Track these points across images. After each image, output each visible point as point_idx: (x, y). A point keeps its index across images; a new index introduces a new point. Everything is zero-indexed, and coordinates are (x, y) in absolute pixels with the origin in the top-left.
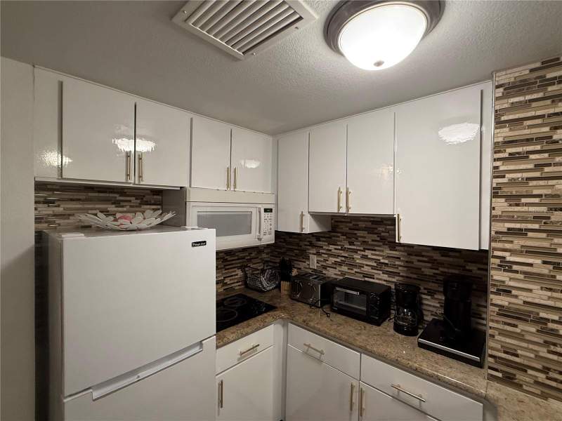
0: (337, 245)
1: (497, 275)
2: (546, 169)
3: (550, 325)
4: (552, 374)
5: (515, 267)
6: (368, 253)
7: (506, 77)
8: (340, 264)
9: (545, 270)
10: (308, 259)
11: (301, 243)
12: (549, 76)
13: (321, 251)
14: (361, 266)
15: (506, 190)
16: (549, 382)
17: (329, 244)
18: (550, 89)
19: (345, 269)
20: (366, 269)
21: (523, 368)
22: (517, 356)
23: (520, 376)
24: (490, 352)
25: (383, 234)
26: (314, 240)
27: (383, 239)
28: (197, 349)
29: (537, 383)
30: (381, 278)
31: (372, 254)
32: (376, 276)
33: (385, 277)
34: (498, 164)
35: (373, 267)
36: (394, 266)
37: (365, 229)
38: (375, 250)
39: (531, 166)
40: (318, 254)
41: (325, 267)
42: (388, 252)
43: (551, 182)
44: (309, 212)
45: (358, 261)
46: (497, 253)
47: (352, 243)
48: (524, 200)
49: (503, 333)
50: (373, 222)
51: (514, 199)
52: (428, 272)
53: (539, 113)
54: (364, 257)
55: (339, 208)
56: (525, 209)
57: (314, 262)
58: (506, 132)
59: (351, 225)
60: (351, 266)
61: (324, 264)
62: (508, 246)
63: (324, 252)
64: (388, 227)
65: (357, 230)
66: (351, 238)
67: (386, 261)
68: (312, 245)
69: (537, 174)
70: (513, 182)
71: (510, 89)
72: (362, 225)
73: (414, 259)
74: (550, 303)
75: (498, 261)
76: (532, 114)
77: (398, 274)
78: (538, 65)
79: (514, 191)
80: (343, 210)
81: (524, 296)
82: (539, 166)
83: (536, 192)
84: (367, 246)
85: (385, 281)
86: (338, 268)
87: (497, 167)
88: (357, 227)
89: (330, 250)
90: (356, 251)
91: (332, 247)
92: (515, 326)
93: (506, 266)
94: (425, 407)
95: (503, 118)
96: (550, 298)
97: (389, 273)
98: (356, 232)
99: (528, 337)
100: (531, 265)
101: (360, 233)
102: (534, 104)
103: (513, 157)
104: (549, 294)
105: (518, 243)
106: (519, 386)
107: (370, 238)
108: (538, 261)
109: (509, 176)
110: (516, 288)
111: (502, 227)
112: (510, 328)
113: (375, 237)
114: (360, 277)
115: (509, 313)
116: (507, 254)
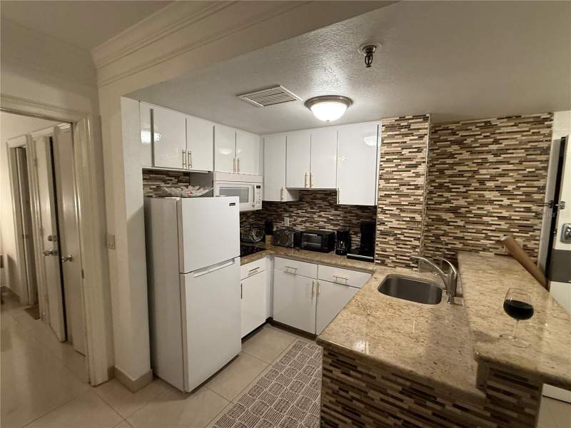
0: (303, 210)
1: (380, 216)
2: (400, 167)
3: (398, 236)
4: (398, 257)
5: (387, 212)
6: (322, 214)
7: (387, 122)
8: (305, 222)
9: (397, 212)
10: (283, 220)
11: (278, 210)
12: (402, 124)
13: (293, 214)
14: (318, 222)
15: (385, 176)
16: (398, 261)
17: (297, 209)
18: (402, 130)
19: (308, 224)
20: (321, 223)
21: (388, 257)
22: (386, 252)
23: (387, 261)
24: (376, 252)
25: (330, 201)
26: (287, 207)
27: (330, 204)
28: (231, 263)
29: (393, 262)
30: (330, 228)
31: (325, 214)
32: (327, 227)
33: (332, 227)
34: (382, 163)
35: (325, 222)
36: (338, 220)
37: (321, 199)
38: (327, 212)
39: (394, 165)
40: (290, 216)
41: (295, 225)
42: (334, 212)
43: (401, 173)
44: (287, 188)
45: (316, 219)
46: (380, 206)
47: (312, 208)
48: (391, 181)
49: (382, 243)
50: (326, 194)
51: (387, 180)
52: (354, 222)
53: (398, 141)
54: (320, 216)
55: (306, 185)
56: (391, 185)
57: (287, 222)
58: (385, 149)
59: (312, 196)
60: (312, 222)
61: (294, 223)
62: (384, 202)
63: (295, 215)
64: (333, 197)
65: (316, 199)
66: (312, 204)
67: (332, 218)
68: (286, 211)
69: (395, 169)
70: (387, 173)
71: (389, 127)
72: (318, 196)
73: (348, 215)
74: (398, 226)
75: (380, 210)
76: (394, 141)
77: (339, 225)
78: (398, 118)
79: (388, 177)
80: (308, 187)
81: (390, 225)
82: (397, 166)
83: (395, 177)
84: (321, 208)
86: (303, 225)
87: (381, 165)
89: (298, 214)
90: (314, 213)
91: (299, 211)
92: (386, 238)
93: (384, 212)
94: (348, 283)
95: (385, 142)
96: (399, 224)
97: (334, 225)
98: (315, 201)
99: (390, 243)
100: (392, 210)
101: (317, 201)
102: (396, 137)
103: (388, 161)
104: (398, 222)
105: (388, 200)
106: (386, 265)
107: (323, 204)
108: (394, 208)
109: (386, 169)
110: (386, 222)
111: (382, 193)
112: (384, 240)
113: (326, 203)
114: (317, 229)
115: (384, 233)
116: (384, 206)
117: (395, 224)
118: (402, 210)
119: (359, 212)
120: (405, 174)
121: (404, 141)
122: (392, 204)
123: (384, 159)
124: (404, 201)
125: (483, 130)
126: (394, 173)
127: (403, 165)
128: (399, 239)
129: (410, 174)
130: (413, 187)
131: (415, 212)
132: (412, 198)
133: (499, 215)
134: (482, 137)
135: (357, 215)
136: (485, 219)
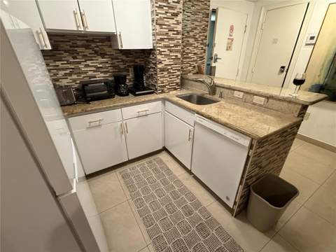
0: (63, 61)
1: (158, 57)
2: (168, 14)
4: (170, 85)
5: (162, 53)
6: (88, 62)
8: (70, 74)
14: (86, 72)
16: (170, 87)
17: (55, 61)
19: (75, 77)
20: (90, 73)
22: (164, 83)
23: (165, 89)
24: (159, 85)
25: (95, 49)
27: (96, 52)
29: (168, 89)
30: (100, 76)
31: (92, 63)
32: (97, 76)
33: (102, 75)
34: (156, 9)
35: (94, 71)
37: (83, 46)
38: (93, 60)
39: (164, 12)
42: (101, 60)
43: (169, 20)
44: (46, 29)
45: (83, 69)
47: (74, 58)
48: (164, 27)
50: (87, 41)
51: (161, 26)
52: (122, 66)
54: (87, 66)
56: (164, 30)
59: (70, 43)
60: (79, 74)
61: (55, 77)
62: (160, 45)
63: (52, 68)
64: (98, 44)
65: (77, 47)
66: (74, 54)
67: (101, 66)
69: (165, 16)
70: (160, 18)
73: (115, 61)
74: (169, 63)
75: (158, 52)
77: (108, 72)
79: (160, 22)
81: (165, 63)
84: (86, 58)
86: (69, 78)
87: (156, 11)
88: (75, 45)
89: (58, 66)
90: (79, 63)
91: (58, 63)
97: (105, 72)
98: (76, 49)
99: (166, 76)
100: (165, 51)
101: (79, 50)
103: (160, 7)
105: (163, 43)
106: (165, 92)
107: (87, 52)
109: (160, 15)
111: (158, 37)
112: (162, 75)
113: (91, 51)
114: (87, 79)
115: (162, 70)
116: (160, 48)
117: (167, 62)
118: (171, 51)
119: (124, 58)
120: (171, 21)
122: (166, 47)
123: (158, 5)
124: (172, 43)
126: (165, 19)
127: (170, 13)
128: (170, 73)
129: (174, 21)
130: (175, 32)
131: (177, 51)
132: (175, 42)
133: (194, 52)
135: (123, 61)
136: (190, 55)
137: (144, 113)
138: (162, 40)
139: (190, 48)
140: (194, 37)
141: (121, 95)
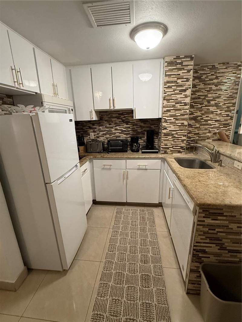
0: (104, 126)
1: (164, 124)
2: (176, 91)
3: (174, 135)
4: (174, 148)
5: (168, 121)
6: (118, 127)
7: (168, 59)
8: (105, 134)
9: (174, 121)
10: (89, 135)
11: (84, 128)
12: (178, 62)
13: (96, 130)
14: (115, 133)
15: (167, 98)
16: (174, 150)
17: (99, 126)
18: (177, 66)
19: (108, 136)
20: (117, 134)
21: (168, 148)
22: (167, 145)
23: (168, 151)
24: (162, 147)
25: (123, 119)
26: (91, 126)
27: (123, 121)
29: (171, 151)
30: (123, 137)
31: (119, 128)
32: (121, 136)
33: (125, 136)
34: (165, 89)
35: (120, 133)
36: (128, 131)
37: (116, 117)
38: (120, 126)
39: (172, 90)
40: (94, 132)
41: (98, 137)
42: (125, 126)
43: (176, 95)
44: (94, 110)
45: (113, 132)
46: (164, 118)
47: (110, 124)
48: (171, 101)
49: (165, 140)
51: (168, 100)
52: (139, 131)
53: (175, 73)
54: (116, 129)
56: (170, 103)
57: (92, 136)
58: (167, 79)
59: (109, 116)
60: (110, 134)
61: (98, 136)
62: (166, 115)
63: (97, 130)
64: (125, 115)
65: (112, 118)
66: (110, 122)
67: (125, 130)
68: (90, 128)
69: (173, 93)
70: (168, 95)
71: (170, 64)
72: (114, 115)
73: (135, 127)
74: (174, 129)
75: (164, 120)
76: (173, 73)
77: (129, 134)
78: (175, 57)
81: (169, 129)
82: (174, 90)
83: (173, 98)
84: (117, 124)
85: (125, 137)
86: (105, 136)
88: (112, 117)
89: (100, 129)
90: (112, 128)
91: (101, 127)
92: (167, 138)
93: (166, 121)
94: (147, 167)
95: (167, 74)
96: (175, 128)
97: (126, 134)
98: (112, 119)
99: (170, 140)
100: (171, 120)
101: (113, 119)
102: (174, 70)
103: (169, 87)
104: (174, 127)
105: (169, 113)
106: (167, 153)
107: (118, 121)
108: (172, 118)
109: (167, 93)
110: (168, 127)
111: (165, 109)
112: (166, 139)
113: (120, 120)
114: (115, 138)
115: (166, 135)
116: (166, 117)
117: (173, 128)
118: (177, 119)
119: (142, 124)
120: (178, 96)
121: (179, 73)
122: (171, 116)
123: (167, 86)
124: (178, 113)
125: (211, 71)
126: (172, 96)
127: (178, 90)
128: (175, 137)
129: (182, 96)
130: (183, 104)
131: (183, 119)
132: (182, 111)
133: (216, 119)
134: (210, 74)
135: (141, 127)
136: (209, 122)
137: (144, 167)
138: (169, 111)
139: (211, 116)
140: (216, 105)
141: (133, 151)
